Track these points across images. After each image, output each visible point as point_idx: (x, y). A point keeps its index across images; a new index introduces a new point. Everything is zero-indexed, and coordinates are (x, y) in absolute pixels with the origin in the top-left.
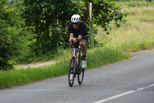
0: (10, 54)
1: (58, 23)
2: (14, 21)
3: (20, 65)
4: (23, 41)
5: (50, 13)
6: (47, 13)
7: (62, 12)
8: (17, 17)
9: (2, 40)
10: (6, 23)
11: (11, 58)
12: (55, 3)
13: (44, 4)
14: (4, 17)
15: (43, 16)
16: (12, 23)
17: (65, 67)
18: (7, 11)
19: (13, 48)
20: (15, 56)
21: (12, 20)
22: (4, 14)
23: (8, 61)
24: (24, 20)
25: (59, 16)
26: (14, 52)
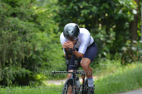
0: (39, 66)
1: (100, 28)
2: (45, 26)
3: (51, 81)
4: (55, 50)
5: (91, 16)
6: (87, 16)
7: (107, 15)
8: (49, 20)
9: (30, 47)
10: (34, 27)
11: (40, 72)
12: (98, 3)
13: (83, 5)
14: (32, 19)
15: (82, 20)
16: (42, 27)
17: (109, 85)
18: (36, 12)
19: (43, 59)
20: (45, 68)
21: (43, 24)
22: (32, 16)
23: (36, 76)
24: (58, 24)
25: (102, 19)
26: (44, 63)
